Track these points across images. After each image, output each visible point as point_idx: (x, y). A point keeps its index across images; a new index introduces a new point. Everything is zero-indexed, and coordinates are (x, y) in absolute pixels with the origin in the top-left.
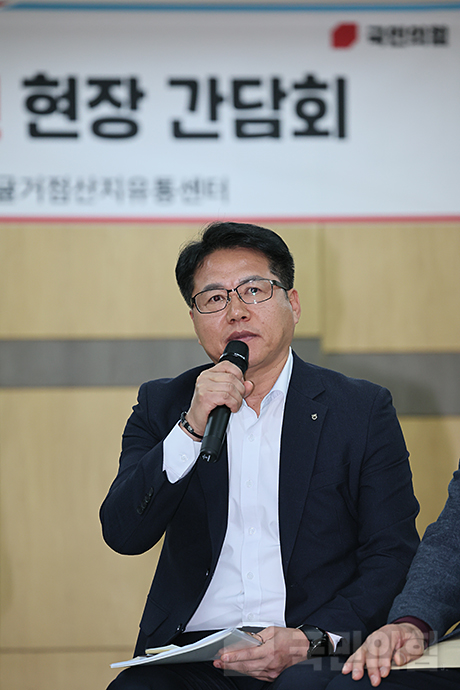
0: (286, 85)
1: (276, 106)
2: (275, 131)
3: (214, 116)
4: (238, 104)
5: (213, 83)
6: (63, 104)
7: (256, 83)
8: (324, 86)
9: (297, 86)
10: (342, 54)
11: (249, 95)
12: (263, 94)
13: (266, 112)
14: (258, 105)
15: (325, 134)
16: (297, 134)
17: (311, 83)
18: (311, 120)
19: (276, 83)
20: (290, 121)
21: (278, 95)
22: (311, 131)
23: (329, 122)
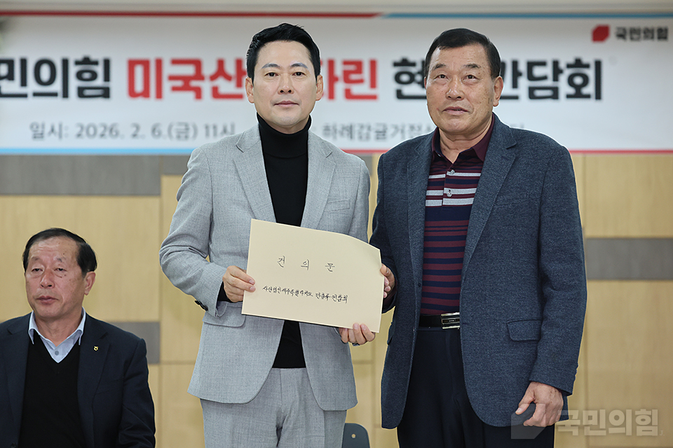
0: (562, 65)
1: (556, 79)
2: (555, 95)
3: (515, 85)
4: (531, 77)
5: (515, 64)
6: (419, 78)
7: (543, 64)
8: (587, 66)
9: (569, 66)
10: (599, 45)
11: (538, 71)
12: (548, 71)
13: (549, 83)
14: (545, 78)
15: (588, 96)
16: (569, 96)
17: (578, 63)
18: (578, 88)
19: (556, 64)
20: (565, 88)
21: (557, 71)
22: (578, 94)
23: (590, 89)
